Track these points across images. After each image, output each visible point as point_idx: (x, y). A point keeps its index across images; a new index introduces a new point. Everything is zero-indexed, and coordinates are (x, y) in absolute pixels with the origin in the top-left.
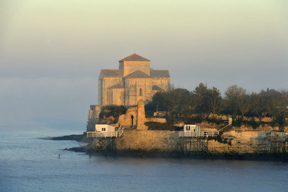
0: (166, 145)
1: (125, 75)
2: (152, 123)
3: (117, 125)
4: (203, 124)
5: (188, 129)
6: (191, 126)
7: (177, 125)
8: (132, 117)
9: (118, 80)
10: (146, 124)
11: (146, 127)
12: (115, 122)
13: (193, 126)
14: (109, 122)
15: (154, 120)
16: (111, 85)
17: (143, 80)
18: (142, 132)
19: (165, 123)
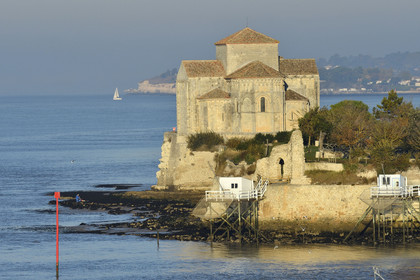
0: (344, 211)
1: (229, 72)
2: (318, 171)
3: (254, 177)
4: (409, 172)
5: (386, 182)
6: (391, 176)
7: (363, 175)
8: (282, 162)
9: (216, 81)
10: (309, 174)
11: (306, 180)
12: (251, 172)
13: (395, 178)
14: (238, 172)
15: (322, 166)
16: (203, 92)
17: (268, 80)
18: (301, 189)
19: (341, 173)
